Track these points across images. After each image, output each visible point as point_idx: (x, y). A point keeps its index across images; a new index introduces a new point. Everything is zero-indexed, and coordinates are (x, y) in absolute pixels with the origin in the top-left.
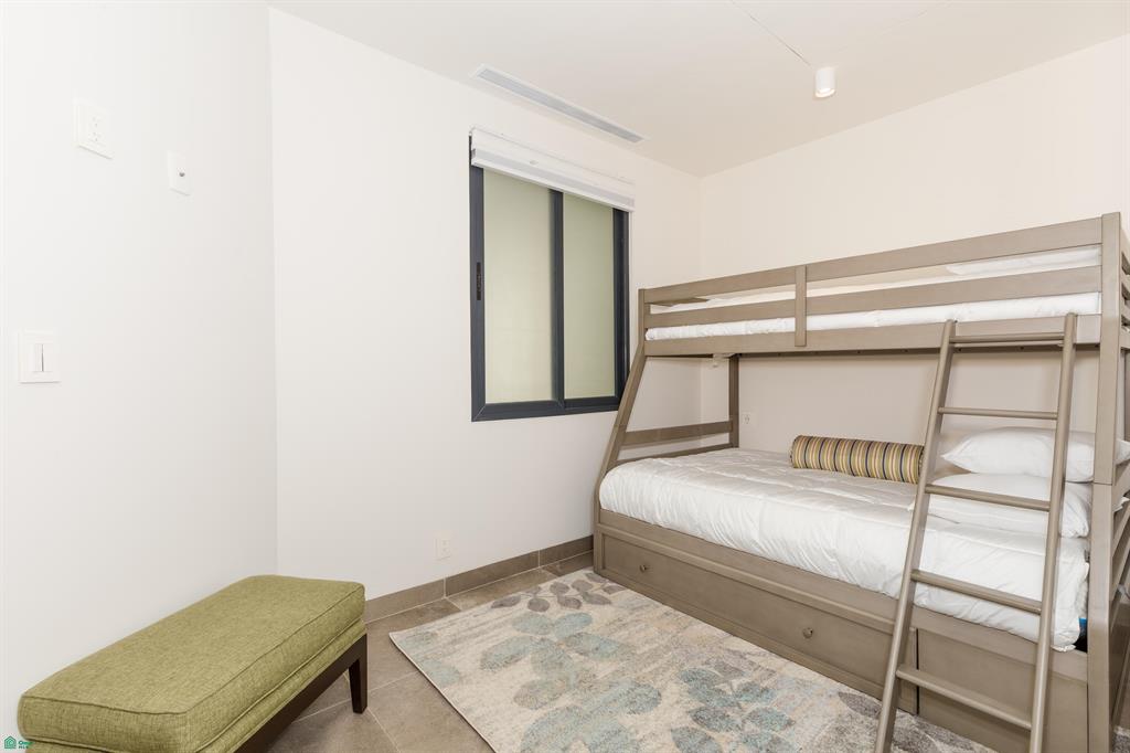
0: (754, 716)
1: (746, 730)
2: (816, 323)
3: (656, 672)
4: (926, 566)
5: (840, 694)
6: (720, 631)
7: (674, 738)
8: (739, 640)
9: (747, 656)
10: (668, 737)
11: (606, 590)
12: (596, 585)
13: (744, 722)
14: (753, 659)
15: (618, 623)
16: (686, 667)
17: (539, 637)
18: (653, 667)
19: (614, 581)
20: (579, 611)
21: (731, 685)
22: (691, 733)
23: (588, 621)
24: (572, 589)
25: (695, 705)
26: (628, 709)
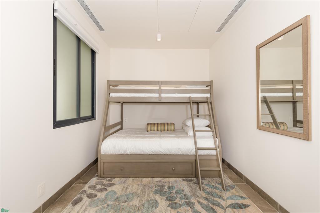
0: (177, 193)
1: (179, 196)
2: (163, 95)
3: (148, 195)
4: (199, 146)
5: (183, 180)
6: (150, 178)
7: (170, 208)
8: (155, 178)
9: (161, 181)
10: (169, 208)
11: (109, 181)
12: (104, 181)
13: (177, 195)
14: (162, 181)
15: (124, 188)
16: (153, 190)
17: (105, 205)
18: (146, 194)
19: (108, 178)
20: (108, 191)
21: (165, 189)
22: (171, 204)
23: (115, 193)
24: (97, 186)
25: (165, 198)
26: (154, 208)
